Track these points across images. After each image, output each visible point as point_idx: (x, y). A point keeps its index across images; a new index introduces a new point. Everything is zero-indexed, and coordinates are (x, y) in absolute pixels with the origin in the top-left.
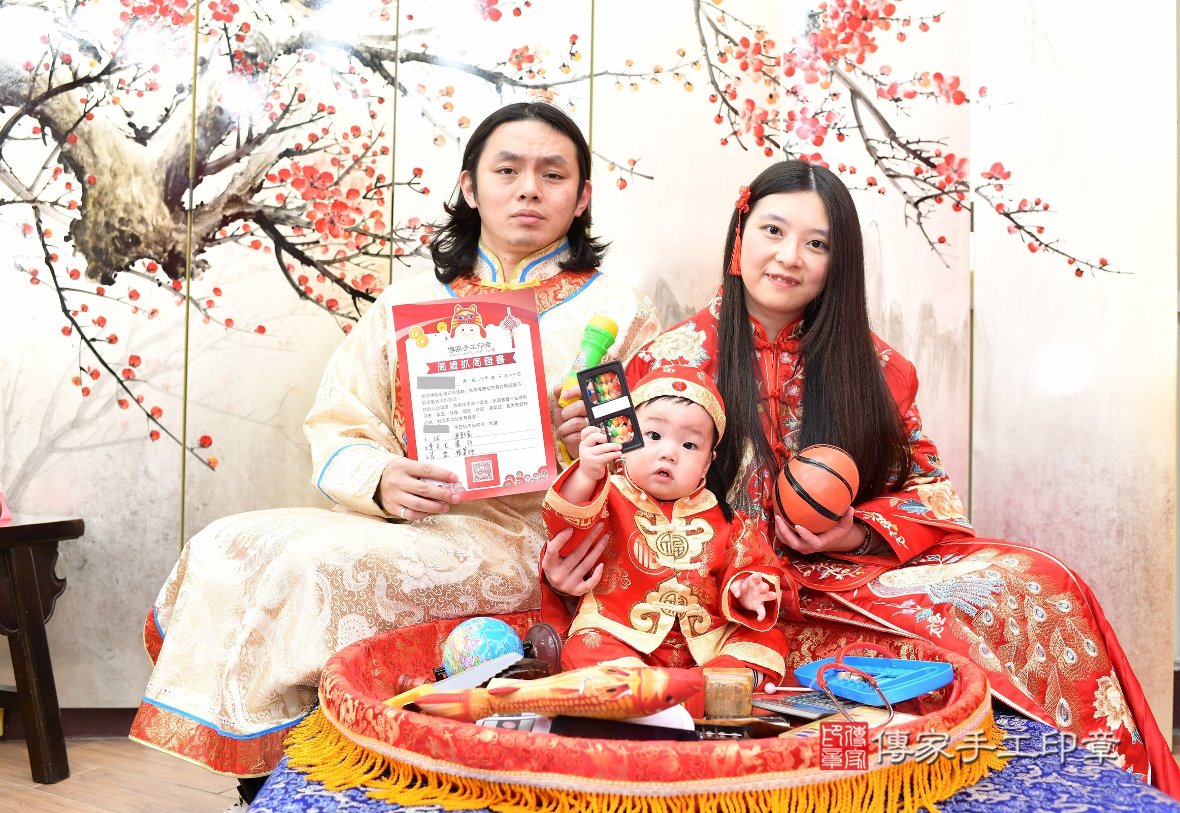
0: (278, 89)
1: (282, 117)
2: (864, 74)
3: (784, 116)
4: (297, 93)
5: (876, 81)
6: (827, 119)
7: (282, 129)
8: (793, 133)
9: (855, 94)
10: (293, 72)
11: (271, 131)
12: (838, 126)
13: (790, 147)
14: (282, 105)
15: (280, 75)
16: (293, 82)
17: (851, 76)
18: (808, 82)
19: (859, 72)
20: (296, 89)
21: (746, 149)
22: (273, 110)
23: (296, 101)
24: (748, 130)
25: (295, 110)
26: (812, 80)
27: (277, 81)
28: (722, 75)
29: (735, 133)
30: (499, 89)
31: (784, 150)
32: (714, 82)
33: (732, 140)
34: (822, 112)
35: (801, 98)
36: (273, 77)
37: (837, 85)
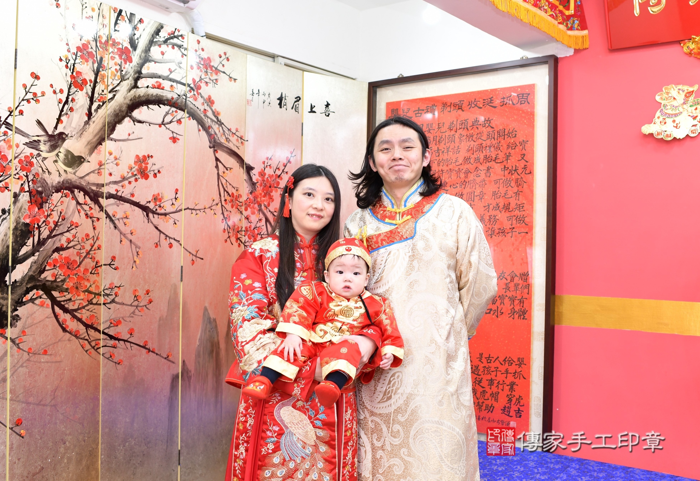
0: (52, 212)
1: (54, 229)
2: (270, 211)
3: (244, 229)
4: (61, 215)
5: (273, 214)
6: (258, 231)
7: (55, 236)
8: (247, 237)
9: (267, 220)
10: (59, 204)
11: (49, 237)
12: (261, 234)
13: (246, 243)
14: (54, 221)
15: (53, 204)
16: (59, 209)
17: (265, 211)
18: (252, 214)
19: (268, 210)
20: (61, 213)
21: (232, 244)
22: (50, 225)
23: (60, 220)
24: (233, 236)
25: (60, 225)
26: (253, 213)
27: (52, 208)
28: (226, 210)
29: (229, 237)
30: (148, 216)
31: (244, 244)
32: (223, 213)
33: (228, 240)
34: (256, 227)
35: (249, 221)
36: (50, 205)
37: (261, 216)
